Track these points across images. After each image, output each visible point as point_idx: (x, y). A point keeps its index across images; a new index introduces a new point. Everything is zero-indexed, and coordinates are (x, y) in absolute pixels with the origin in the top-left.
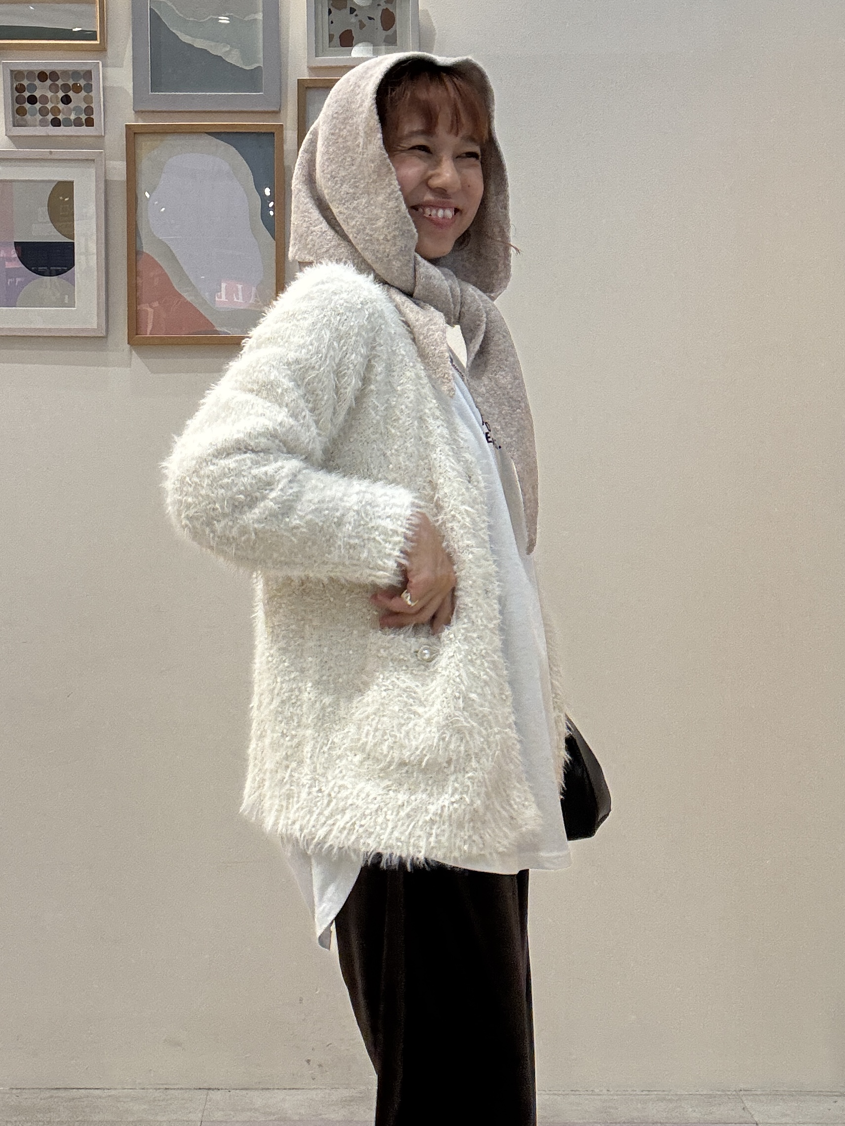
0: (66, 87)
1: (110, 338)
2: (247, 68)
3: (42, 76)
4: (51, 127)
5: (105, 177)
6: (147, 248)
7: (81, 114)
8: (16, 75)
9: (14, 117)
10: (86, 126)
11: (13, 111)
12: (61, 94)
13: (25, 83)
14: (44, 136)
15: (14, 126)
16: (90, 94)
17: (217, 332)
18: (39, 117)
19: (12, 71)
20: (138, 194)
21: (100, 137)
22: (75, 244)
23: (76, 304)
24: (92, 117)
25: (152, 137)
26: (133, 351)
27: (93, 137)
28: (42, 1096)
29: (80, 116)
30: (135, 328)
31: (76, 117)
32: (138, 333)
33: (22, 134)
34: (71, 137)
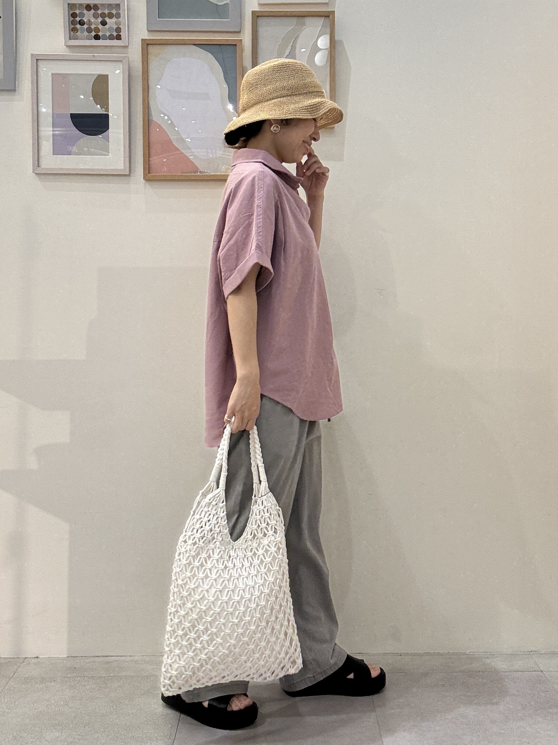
0: (103, 15)
1: (131, 175)
2: (220, 4)
3: (88, 7)
4: (94, 41)
5: (129, 72)
6: (155, 117)
7: (113, 32)
8: (71, 6)
9: (70, 34)
10: (117, 39)
11: (69, 30)
12: (100, 20)
13: (77, 12)
14: (89, 46)
15: (70, 39)
16: (119, 19)
17: (201, 172)
18: (86, 33)
19: (69, 4)
20: (149, 83)
21: (126, 47)
22: (110, 115)
23: (110, 154)
24: (120, 34)
25: (158, 47)
26: (147, 184)
27: (121, 46)
28: (87, 661)
29: (113, 33)
30: (148, 169)
31: (110, 34)
32: (151, 172)
33: (75, 44)
34: (107, 46)
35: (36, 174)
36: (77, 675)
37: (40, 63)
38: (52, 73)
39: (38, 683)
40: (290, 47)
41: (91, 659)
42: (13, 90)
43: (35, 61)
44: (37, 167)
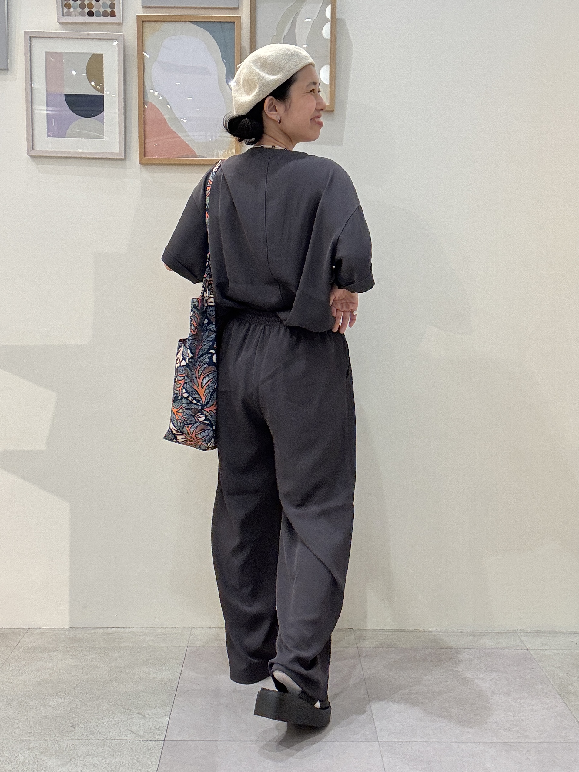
1: (126, 159)
4: (87, 17)
5: (124, 51)
6: (150, 99)
7: (107, 8)
9: (63, 11)
10: (111, 16)
11: (62, 6)
14: (83, 23)
15: (63, 15)
17: (196, 156)
18: (79, 10)
20: (145, 62)
21: (120, 24)
22: (104, 96)
23: (105, 137)
24: (114, 10)
25: (154, 23)
26: (142, 168)
27: (116, 24)
28: (88, 632)
29: (107, 10)
30: (143, 153)
31: (104, 10)
32: (146, 156)
33: (68, 21)
34: (100, 24)
35: (30, 156)
36: (78, 645)
37: (33, 40)
38: (45, 52)
39: (41, 652)
40: (289, 25)
41: (93, 631)
42: (5, 69)
43: (28, 38)
44: (32, 149)
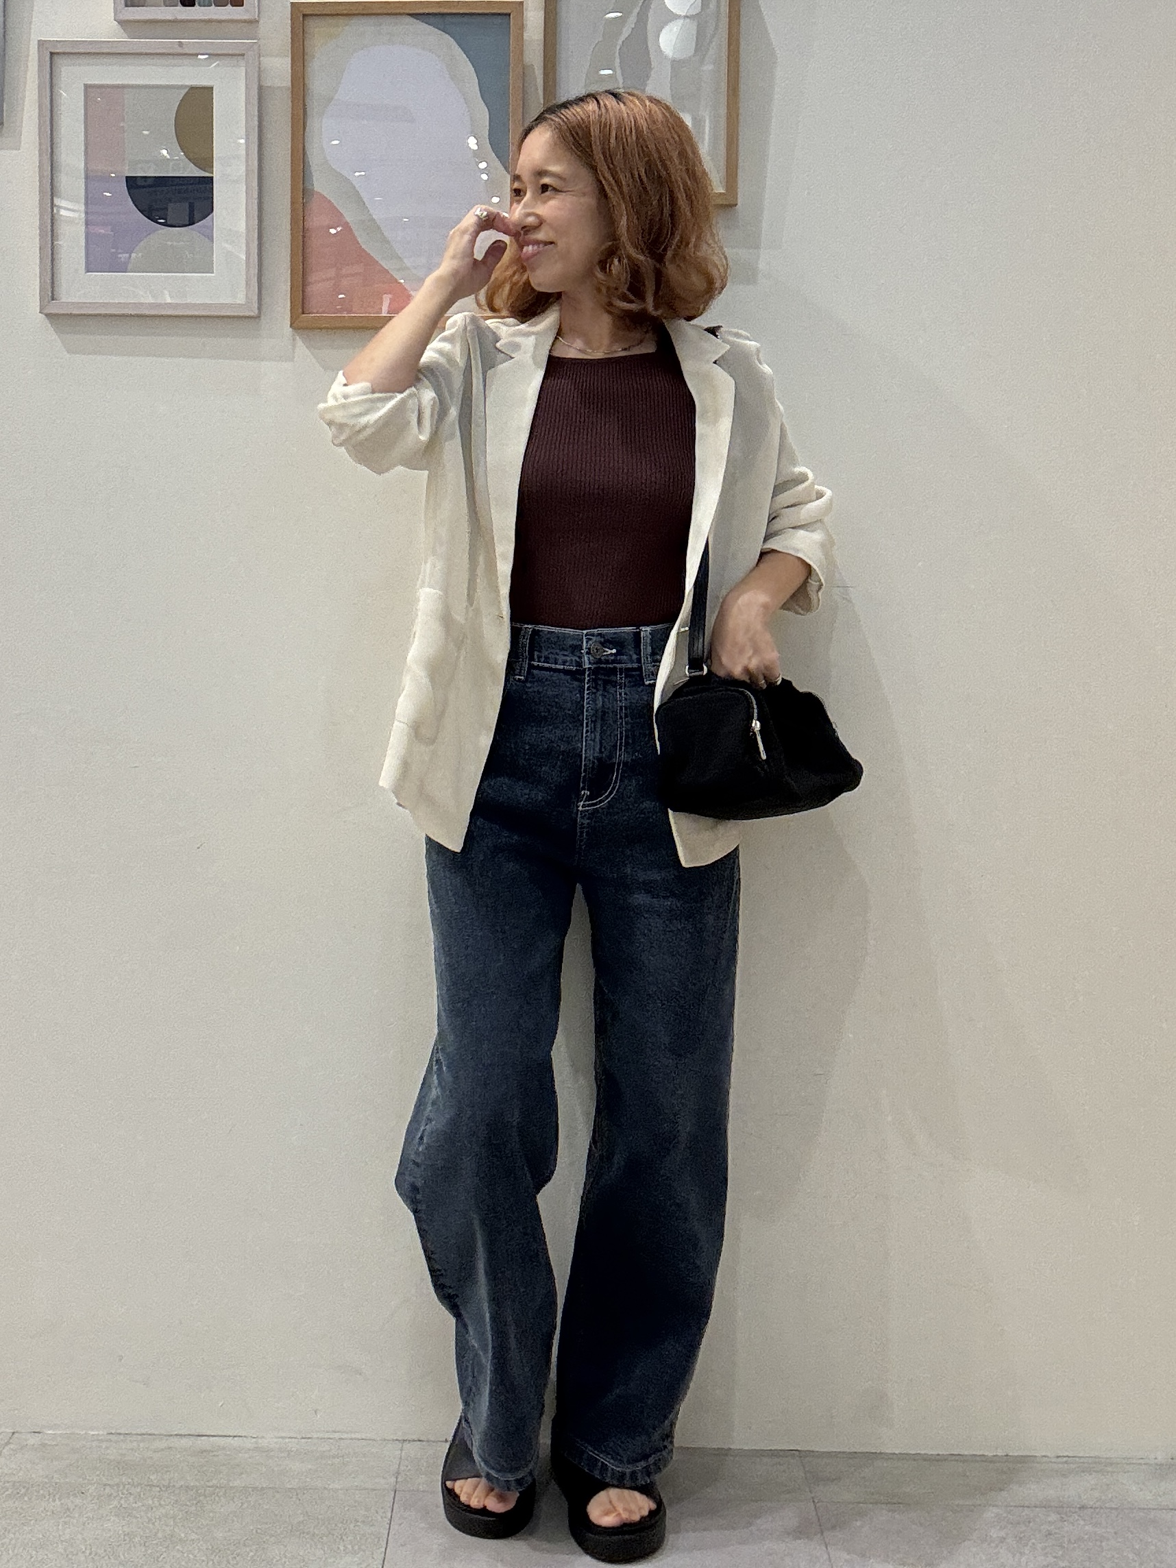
1: (262, 317)
4: (180, 8)
5: (259, 80)
6: (320, 184)
10: (233, 6)
14: (170, 21)
15: (126, 6)
21: (253, 22)
22: (214, 178)
23: (215, 269)
25: (328, 20)
26: (298, 338)
27: (245, 21)
28: (155, 1446)
30: (300, 304)
32: (306, 311)
33: (138, 17)
34: (210, 21)
35: (47, 315)
37: (58, 61)
38: (87, 87)
39: (44, 1496)
40: (633, 17)
41: (165, 1443)
43: (48, 58)
44: (50, 299)
